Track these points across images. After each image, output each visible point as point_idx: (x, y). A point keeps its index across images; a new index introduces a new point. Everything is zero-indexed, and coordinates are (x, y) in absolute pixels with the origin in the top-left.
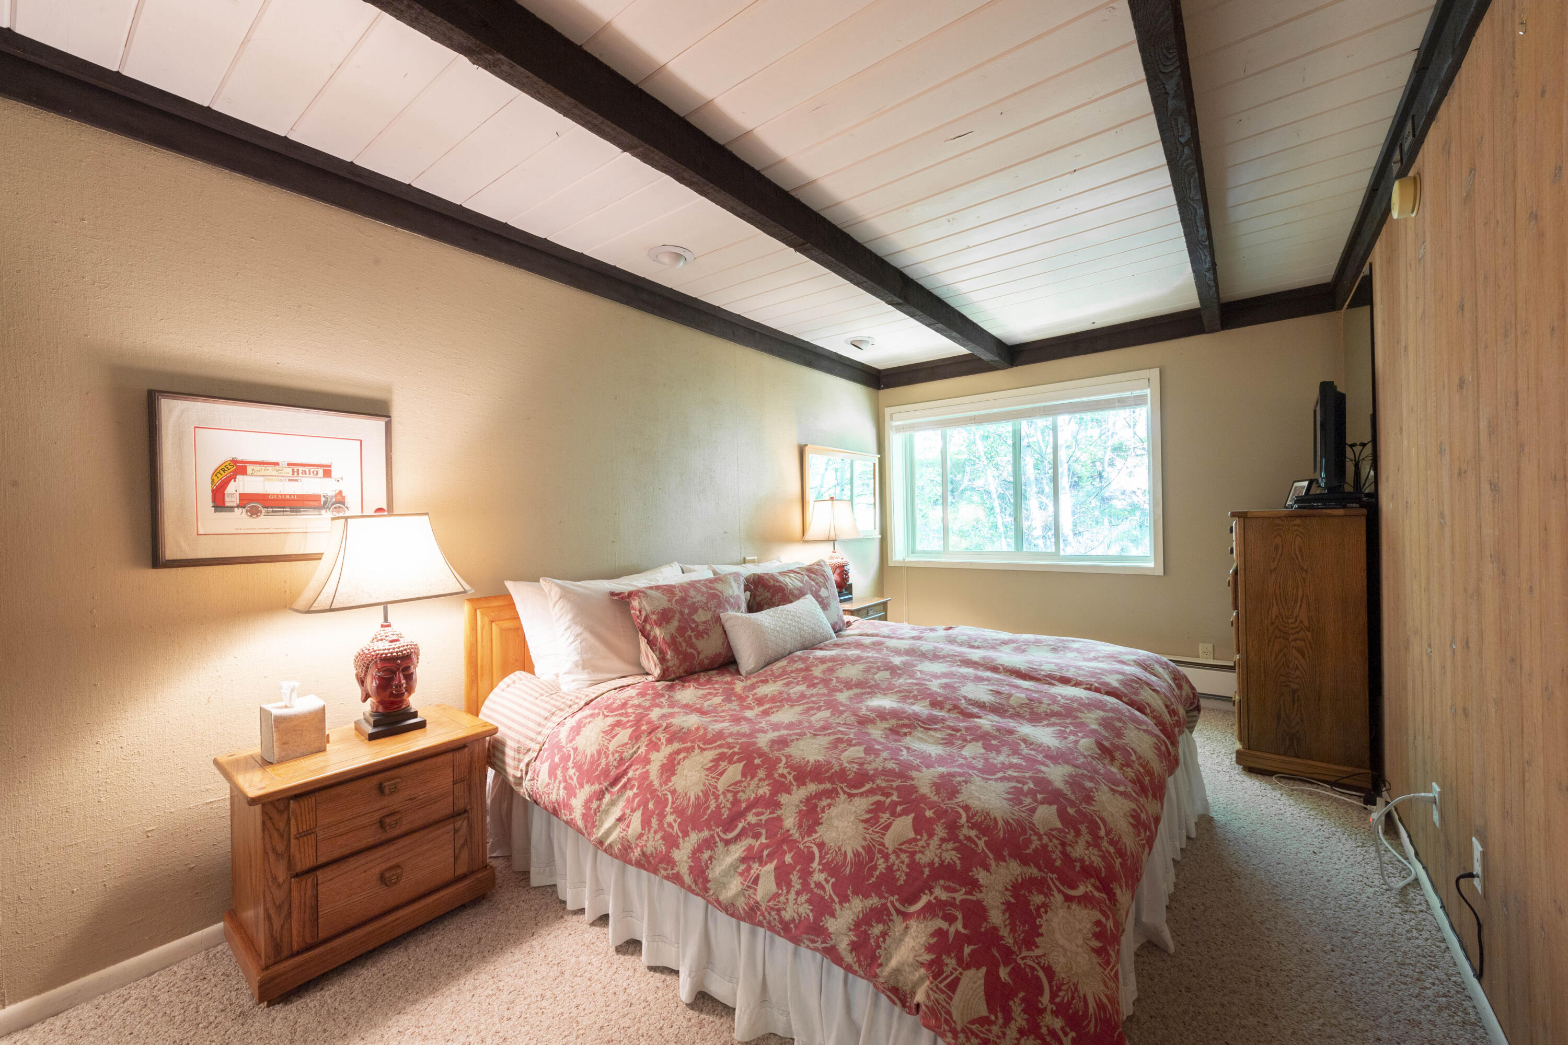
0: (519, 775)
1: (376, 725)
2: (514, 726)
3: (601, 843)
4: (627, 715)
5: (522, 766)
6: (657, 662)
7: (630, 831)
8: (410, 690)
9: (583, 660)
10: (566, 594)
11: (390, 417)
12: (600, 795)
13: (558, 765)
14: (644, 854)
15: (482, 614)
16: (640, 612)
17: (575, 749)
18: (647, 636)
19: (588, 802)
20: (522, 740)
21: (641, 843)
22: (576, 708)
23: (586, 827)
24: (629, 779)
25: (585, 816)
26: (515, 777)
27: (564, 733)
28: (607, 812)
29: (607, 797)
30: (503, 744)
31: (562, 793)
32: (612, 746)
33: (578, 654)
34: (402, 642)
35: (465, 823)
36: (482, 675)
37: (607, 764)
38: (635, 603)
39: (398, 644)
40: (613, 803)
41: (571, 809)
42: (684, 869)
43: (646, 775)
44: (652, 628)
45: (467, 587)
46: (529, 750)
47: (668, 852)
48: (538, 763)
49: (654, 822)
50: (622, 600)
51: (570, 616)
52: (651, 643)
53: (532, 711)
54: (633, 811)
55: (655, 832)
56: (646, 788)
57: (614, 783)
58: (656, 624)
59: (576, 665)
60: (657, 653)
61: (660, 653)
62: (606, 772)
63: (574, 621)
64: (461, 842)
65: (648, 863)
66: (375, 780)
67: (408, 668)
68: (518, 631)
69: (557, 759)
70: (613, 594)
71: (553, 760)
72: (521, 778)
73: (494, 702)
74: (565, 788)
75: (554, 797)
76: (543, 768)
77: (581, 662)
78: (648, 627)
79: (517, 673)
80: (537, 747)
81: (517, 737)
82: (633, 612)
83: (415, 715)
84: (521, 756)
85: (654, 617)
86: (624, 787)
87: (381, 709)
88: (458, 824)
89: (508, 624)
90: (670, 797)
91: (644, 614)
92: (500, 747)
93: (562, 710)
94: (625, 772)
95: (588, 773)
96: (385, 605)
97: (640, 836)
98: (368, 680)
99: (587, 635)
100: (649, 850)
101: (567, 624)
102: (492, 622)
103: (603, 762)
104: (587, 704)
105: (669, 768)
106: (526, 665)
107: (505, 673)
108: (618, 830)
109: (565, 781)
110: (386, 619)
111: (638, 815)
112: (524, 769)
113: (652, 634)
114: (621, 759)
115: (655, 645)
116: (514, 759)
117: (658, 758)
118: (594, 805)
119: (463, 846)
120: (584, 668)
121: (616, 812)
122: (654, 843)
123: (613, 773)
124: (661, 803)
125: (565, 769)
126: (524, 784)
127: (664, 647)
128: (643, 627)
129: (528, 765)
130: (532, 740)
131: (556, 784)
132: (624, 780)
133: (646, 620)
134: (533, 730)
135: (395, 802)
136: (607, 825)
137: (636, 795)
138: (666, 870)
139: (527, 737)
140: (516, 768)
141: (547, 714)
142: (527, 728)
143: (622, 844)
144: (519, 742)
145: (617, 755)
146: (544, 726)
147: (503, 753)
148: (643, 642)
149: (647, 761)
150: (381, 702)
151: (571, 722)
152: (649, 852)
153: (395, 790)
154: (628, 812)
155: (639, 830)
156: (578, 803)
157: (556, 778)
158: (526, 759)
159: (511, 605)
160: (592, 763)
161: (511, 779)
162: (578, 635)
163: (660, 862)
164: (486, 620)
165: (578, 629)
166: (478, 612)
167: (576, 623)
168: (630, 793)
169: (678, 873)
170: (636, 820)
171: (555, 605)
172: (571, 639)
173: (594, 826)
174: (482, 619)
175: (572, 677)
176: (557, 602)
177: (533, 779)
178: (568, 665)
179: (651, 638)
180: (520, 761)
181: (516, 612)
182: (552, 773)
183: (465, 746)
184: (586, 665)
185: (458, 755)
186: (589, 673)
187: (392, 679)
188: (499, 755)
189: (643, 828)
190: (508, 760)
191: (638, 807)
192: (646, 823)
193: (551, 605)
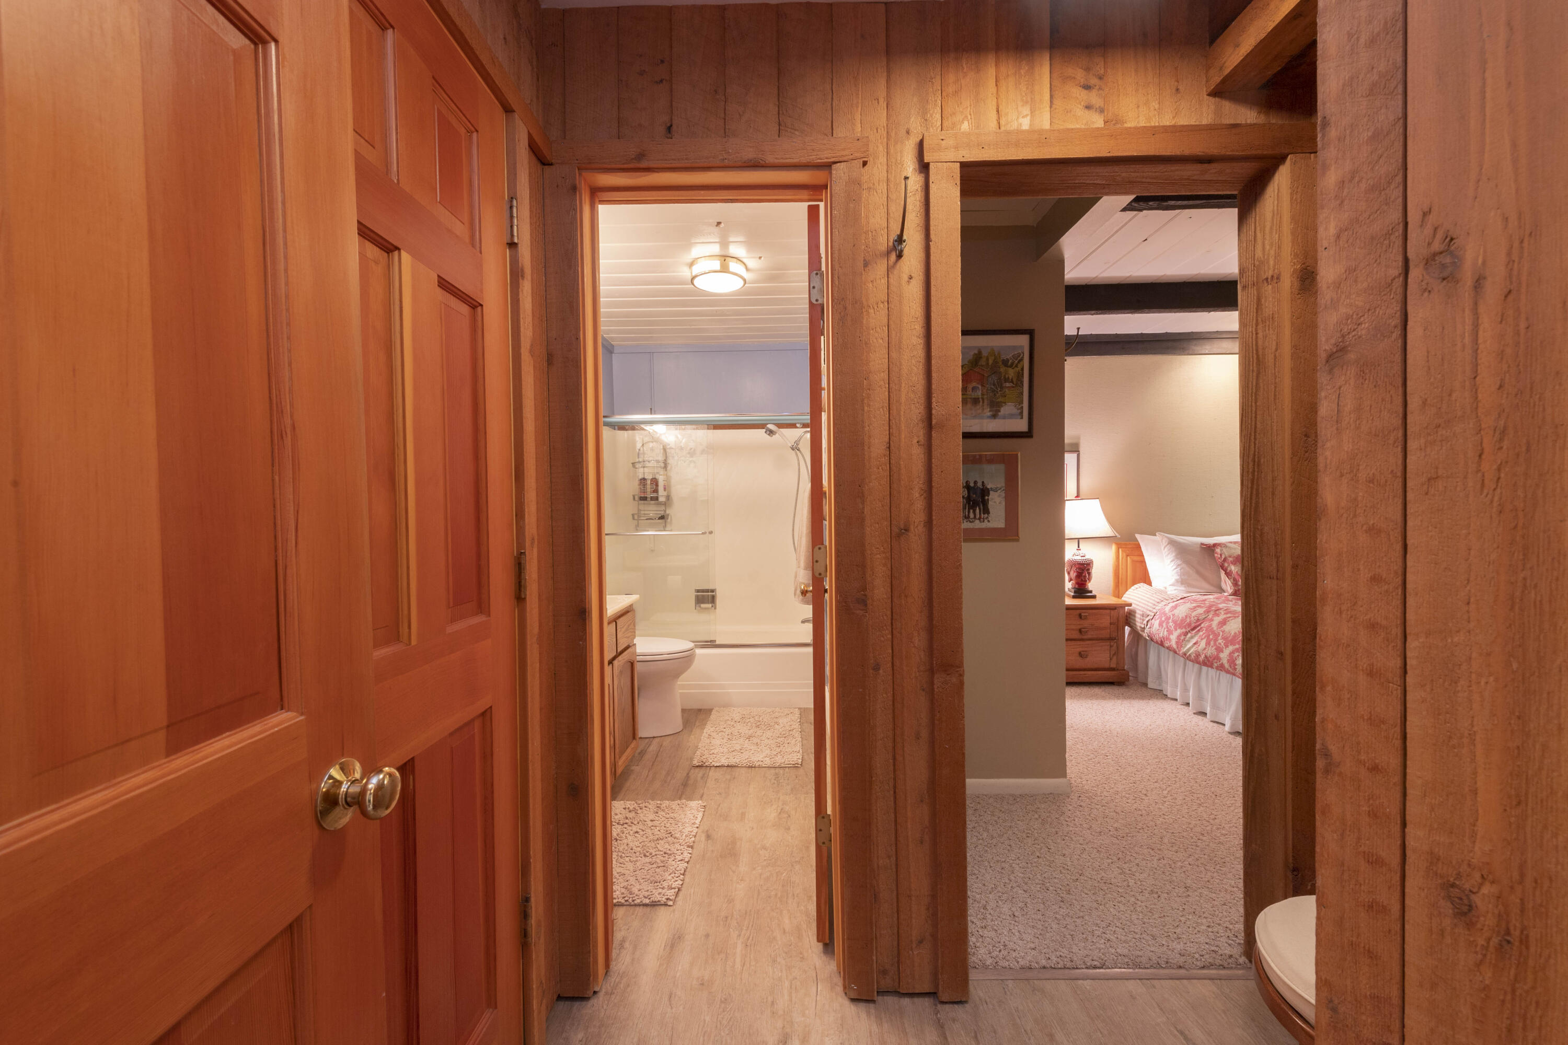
0: (1143, 626)
1: (1075, 592)
2: (1140, 604)
3: (1185, 654)
4: (1204, 604)
5: (1145, 622)
6: (1231, 585)
7: (1200, 647)
8: (1090, 579)
9: (1182, 579)
10: (1172, 543)
11: (1079, 451)
12: (1186, 634)
13: (1163, 622)
14: (1206, 657)
15: (1122, 551)
16: (1221, 555)
17: (1173, 615)
18: (1225, 570)
19: (1179, 637)
20: (1145, 610)
21: (1205, 652)
22: (1175, 600)
23: (1178, 647)
24: (1201, 628)
25: (1177, 643)
26: (1140, 627)
27: (1167, 609)
28: (1189, 641)
29: (1189, 635)
30: (1135, 612)
31: (1166, 633)
32: (1194, 614)
33: (1178, 575)
34: (1086, 558)
35: (1115, 644)
36: (1122, 583)
37: (1190, 621)
38: (1218, 550)
39: (1084, 558)
40: (1192, 637)
41: (1169, 640)
42: (1225, 662)
43: (1210, 626)
44: (1229, 565)
45: (1117, 535)
46: (1148, 615)
47: (1218, 654)
48: (1153, 620)
49: (1212, 643)
50: (1210, 549)
51: (1174, 554)
52: (1228, 574)
53: (1151, 599)
54: (1202, 639)
55: (1212, 647)
56: (1210, 630)
57: (1193, 629)
58: (1232, 563)
59: (1177, 581)
60: (1232, 580)
61: (1234, 580)
62: (1189, 624)
63: (1177, 557)
64: (1114, 652)
65: (1208, 662)
66: (1078, 612)
67: (1088, 570)
68: (1143, 562)
69: (1163, 619)
70: (1202, 544)
71: (1161, 619)
72: (1144, 628)
73: (1129, 595)
74: (1167, 631)
75: (1161, 635)
76: (1156, 623)
77: (1180, 580)
78: (1226, 565)
79: (1142, 584)
80: (1153, 614)
81: (1142, 609)
82: (1216, 555)
83: (1091, 592)
84: (1144, 618)
85: (1231, 559)
86: (1199, 631)
87: (1077, 586)
88: (1112, 644)
89: (1136, 558)
90: (1221, 633)
91: (1223, 557)
92: (1133, 613)
93: (1167, 600)
94: (1200, 625)
95: (1179, 624)
96: (1079, 539)
97: (1205, 649)
98: (1072, 573)
99: (1184, 565)
100: (1209, 654)
101: (1172, 559)
102: (1127, 556)
103: (1188, 620)
104: (1181, 599)
105: (1223, 623)
106: (1146, 580)
107: (1134, 583)
108: (1194, 648)
109: (1168, 628)
110: (1079, 547)
111: (1204, 641)
112: (1146, 624)
113: (1229, 569)
114: (1198, 619)
115: (1231, 576)
116: (1141, 619)
117: (1217, 620)
118: (1182, 638)
119: (1114, 655)
120: (1182, 584)
121: (1194, 641)
122: (1211, 651)
123: (1193, 625)
124: (1216, 636)
125: (1168, 623)
126: (1146, 631)
127: (1237, 577)
128: (1223, 564)
129: (1148, 622)
130: (1150, 611)
131: (1163, 630)
132: (1198, 628)
133: (1225, 560)
134: (1151, 607)
135: (1086, 623)
136: (1188, 646)
137: (1204, 634)
138: (1217, 662)
139: (1147, 610)
140: (1142, 623)
141: (1158, 601)
142: (1148, 606)
143: (1196, 654)
144: (1143, 611)
145: (1196, 618)
146: (1157, 606)
147: (1135, 616)
148: (1223, 573)
149: (1212, 620)
150: (1077, 583)
151: (1173, 604)
152: (1208, 656)
153: (1086, 618)
154: (1199, 640)
155: (1204, 646)
156: (1174, 638)
157: (1162, 627)
158: (1147, 619)
159: (1138, 547)
160: (1182, 620)
161: (1139, 628)
162: (1179, 565)
163: (1214, 659)
164: (1124, 554)
165: (1179, 562)
166: (1120, 550)
167: (1177, 558)
168: (1201, 633)
169: (1222, 664)
170: (1203, 644)
171: (1165, 548)
172: (1175, 567)
173: (1181, 647)
174: (1122, 554)
175: (1175, 588)
176: (1166, 546)
177: (1150, 628)
178: (1172, 581)
179: (1228, 571)
180: (1143, 620)
181: (1142, 552)
182: (1161, 624)
183: (1115, 609)
184: (1183, 581)
185: (1112, 612)
186: (1185, 587)
187: (1082, 573)
188: (1133, 617)
189: (1206, 646)
190: (1137, 619)
191: (1205, 638)
192: (1208, 643)
193: (1163, 548)
